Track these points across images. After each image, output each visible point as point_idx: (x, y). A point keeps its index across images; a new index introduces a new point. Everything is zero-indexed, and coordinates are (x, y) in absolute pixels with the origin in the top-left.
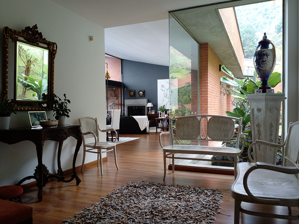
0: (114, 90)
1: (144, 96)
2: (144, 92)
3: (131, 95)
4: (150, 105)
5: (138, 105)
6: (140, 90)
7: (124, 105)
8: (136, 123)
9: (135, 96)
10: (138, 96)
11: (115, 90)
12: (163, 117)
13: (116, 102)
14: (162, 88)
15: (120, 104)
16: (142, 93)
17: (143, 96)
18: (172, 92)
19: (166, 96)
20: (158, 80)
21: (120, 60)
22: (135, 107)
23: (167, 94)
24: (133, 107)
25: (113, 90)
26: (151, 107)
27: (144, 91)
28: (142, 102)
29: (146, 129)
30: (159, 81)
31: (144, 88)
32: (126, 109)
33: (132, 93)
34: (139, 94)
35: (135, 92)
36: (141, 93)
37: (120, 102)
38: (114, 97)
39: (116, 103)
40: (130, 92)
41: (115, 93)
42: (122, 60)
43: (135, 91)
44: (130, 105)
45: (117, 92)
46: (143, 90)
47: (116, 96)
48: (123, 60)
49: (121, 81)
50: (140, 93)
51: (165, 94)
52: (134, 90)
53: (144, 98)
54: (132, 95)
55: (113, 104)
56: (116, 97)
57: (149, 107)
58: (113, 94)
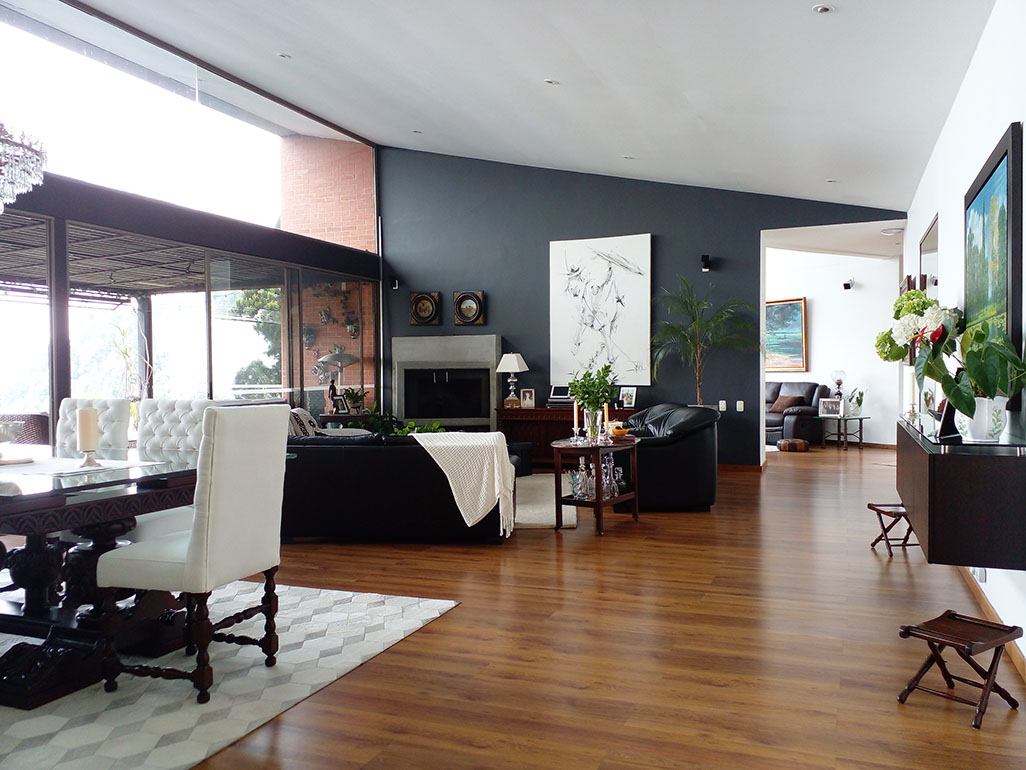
0: (344, 292)
1: (486, 323)
2: (484, 303)
3: (422, 314)
4: (512, 363)
5: (458, 363)
6: (466, 289)
7: (388, 363)
8: (431, 479)
9: (441, 323)
10: (457, 321)
11: (348, 292)
12: (600, 440)
13: (353, 348)
14: (574, 283)
15: (369, 358)
16: (474, 306)
17: (480, 321)
18: (619, 301)
19: (589, 321)
20: (551, 243)
21: (372, 150)
22: (440, 372)
23: (594, 312)
24: (430, 372)
25: (337, 293)
26: (516, 375)
27: (485, 296)
28: (475, 349)
29: (494, 515)
30: (555, 247)
31: (483, 283)
32: (397, 382)
33: (428, 307)
34: (460, 313)
35: (439, 303)
36: (470, 308)
37: (369, 351)
38: (343, 325)
39: (350, 356)
40: (418, 301)
41: (345, 307)
42: (380, 151)
43: (440, 295)
44: (417, 363)
45: (354, 300)
46: (480, 294)
47: (352, 319)
48: (385, 153)
49: (373, 250)
50: (464, 306)
51: (588, 312)
52: (435, 295)
53: (485, 328)
54: (427, 314)
55: (337, 358)
56: (350, 322)
57: (507, 375)
58: (338, 311)
